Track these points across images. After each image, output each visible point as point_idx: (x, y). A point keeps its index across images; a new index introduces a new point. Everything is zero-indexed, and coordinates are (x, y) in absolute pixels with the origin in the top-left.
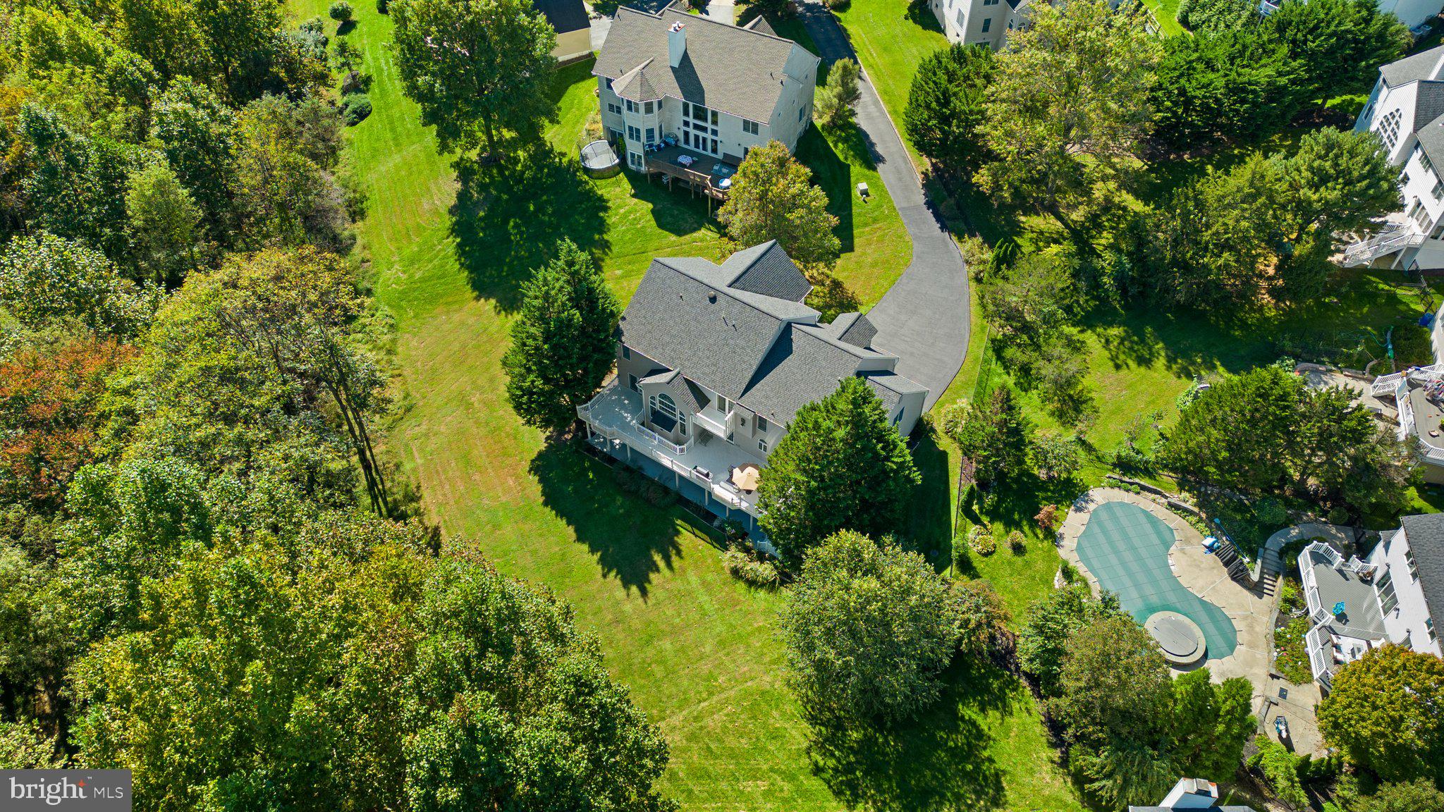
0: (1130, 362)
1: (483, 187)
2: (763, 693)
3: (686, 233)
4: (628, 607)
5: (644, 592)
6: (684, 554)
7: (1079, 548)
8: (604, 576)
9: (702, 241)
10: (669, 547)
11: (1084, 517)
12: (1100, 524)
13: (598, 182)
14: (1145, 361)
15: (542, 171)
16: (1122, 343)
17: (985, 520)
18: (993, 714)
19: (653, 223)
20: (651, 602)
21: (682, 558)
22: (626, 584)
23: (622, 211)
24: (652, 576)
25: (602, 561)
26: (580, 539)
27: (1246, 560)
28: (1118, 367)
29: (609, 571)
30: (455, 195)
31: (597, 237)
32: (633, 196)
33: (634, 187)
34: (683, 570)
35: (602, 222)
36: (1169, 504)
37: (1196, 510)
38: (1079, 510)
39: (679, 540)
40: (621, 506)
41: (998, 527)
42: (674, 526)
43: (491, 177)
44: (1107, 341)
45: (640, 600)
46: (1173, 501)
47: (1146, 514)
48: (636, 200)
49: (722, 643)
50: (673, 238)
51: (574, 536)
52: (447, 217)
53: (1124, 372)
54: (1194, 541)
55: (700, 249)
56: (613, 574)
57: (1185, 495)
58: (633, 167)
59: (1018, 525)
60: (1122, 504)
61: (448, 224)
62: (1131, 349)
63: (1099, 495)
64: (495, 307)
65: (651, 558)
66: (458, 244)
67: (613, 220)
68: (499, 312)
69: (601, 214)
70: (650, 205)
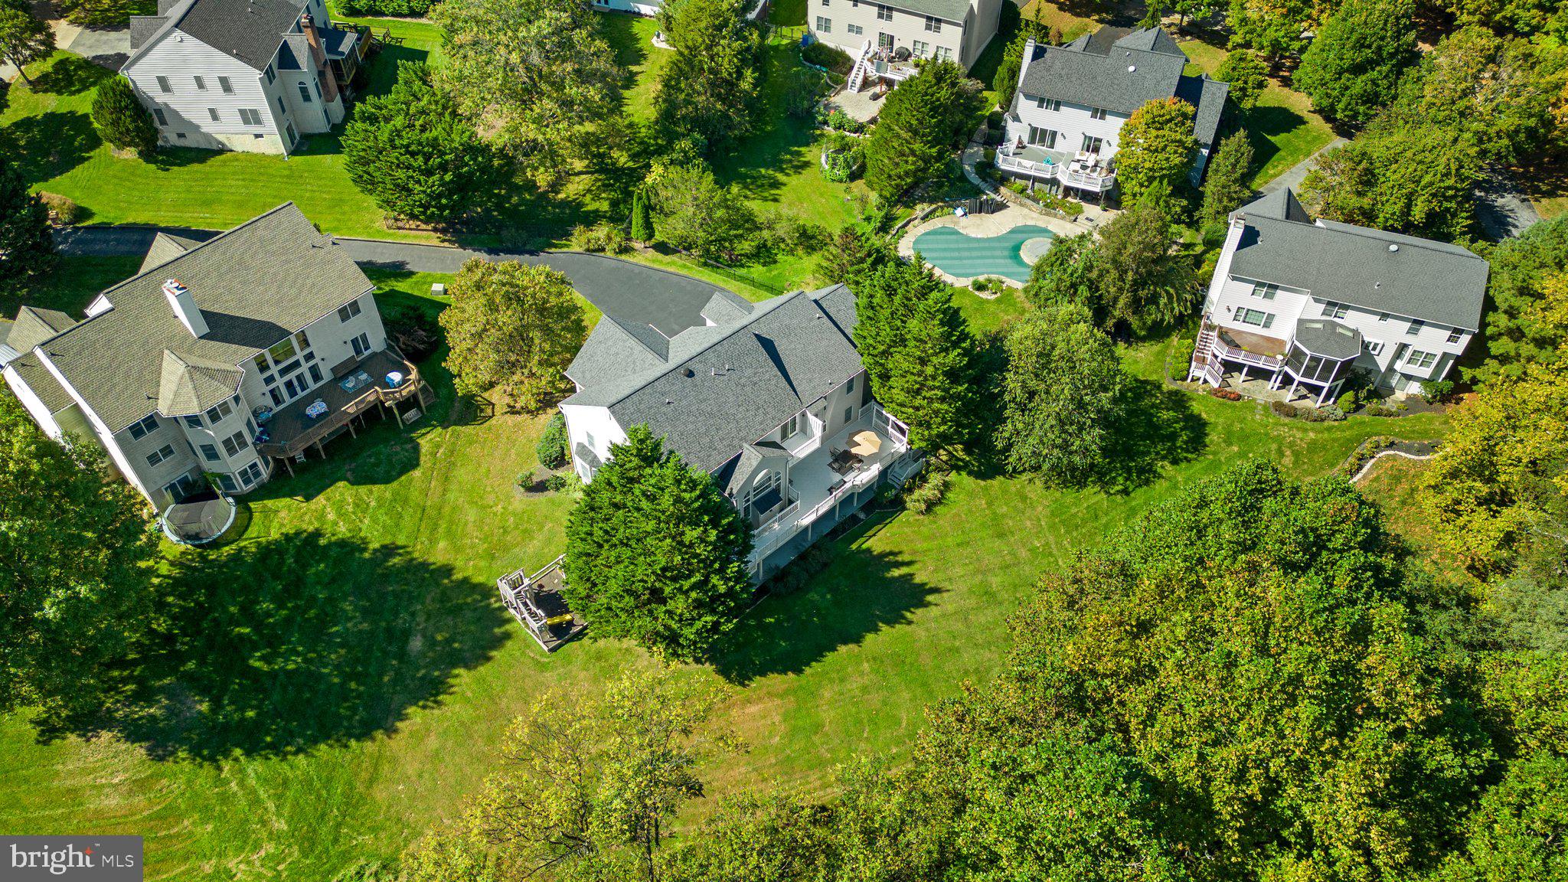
0: (774, 192)
1: (144, 695)
2: (1052, 513)
3: (418, 459)
4: (950, 608)
5: (936, 590)
6: (896, 550)
8: (910, 623)
9: (438, 446)
10: (886, 560)
13: (253, 532)
14: (776, 185)
15: (169, 604)
16: (750, 189)
19: (377, 489)
20: (947, 586)
21: (900, 553)
22: (923, 605)
23: (331, 516)
24: (917, 580)
25: (891, 622)
26: (858, 640)
27: (985, 197)
28: (776, 200)
29: (904, 618)
30: (123, 746)
31: (367, 555)
32: (308, 499)
33: (290, 495)
34: (914, 552)
35: (342, 544)
36: (923, 219)
37: (932, 207)
40: (823, 596)
42: (859, 552)
43: (125, 681)
44: (745, 196)
45: (945, 595)
46: (922, 215)
48: (319, 498)
49: (1001, 535)
50: (417, 473)
51: (852, 646)
52: (169, 765)
55: (452, 452)
56: (908, 615)
57: (919, 207)
58: (251, 486)
61: (187, 766)
62: (758, 187)
63: (904, 251)
64: (424, 707)
65: (893, 578)
66: (248, 753)
67: (343, 531)
68: (439, 703)
69: (322, 542)
70: (341, 484)
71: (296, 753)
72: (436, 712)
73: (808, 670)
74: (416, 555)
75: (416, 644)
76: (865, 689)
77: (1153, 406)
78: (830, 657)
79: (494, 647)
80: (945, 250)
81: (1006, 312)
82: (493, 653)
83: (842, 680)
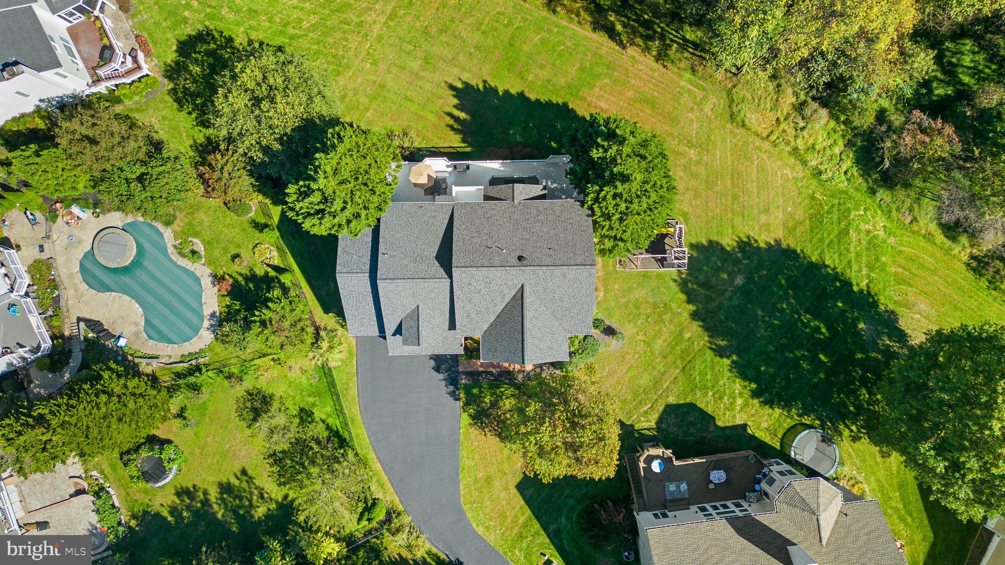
0: (237, 483)
1: (889, 354)
2: (339, 73)
3: (664, 411)
4: (456, 71)
5: (452, 87)
6: (448, 129)
7: (198, 280)
8: (485, 82)
9: (646, 412)
10: (462, 128)
11: (207, 312)
12: (194, 311)
13: (788, 423)
14: (226, 488)
16: (250, 501)
17: (272, 273)
18: (201, 139)
19: (701, 405)
20: (443, 85)
21: (447, 125)
22: (467, 85)
23: (739, 401)
24: (456, 101)
25: (495, 91)
26: (521, 95)
27: (91, 335)
28: (244, 472)
29: (485, 87)
30: (908, 331)
31: (735, 358)
32: (745, 426)
33: (753, 437)
34: (440, 118)
35: (744, 376)
36: (157, 358)
37: (137, 360)
38: (213, 315)
39: (458, 137)
41: (260, 271)
42: (470, 145)
44: (262, 497)
45: (450, 81)
46: (154, 362)
47: (170, 342)
48: (738, 422)
49: (383, 87)
50: (672, 400)
51: (527, 95)
52: (891, 307)
53: (237, 468)
54: (133, 339)
55: (640, 402)
56: (481, 86)
57: (149, 370)
59: (247, 279)
60: (188, 339)
61: (882, 299)
62: (241, 498)
63: (206, 337)
64: (756, 241)
65: (467, 113)
66: (851, 284)
67: (738, 385)
68: (748, 237)
69: (754, 386)
70: (720, 423)
71: (828, 266)
72: (752, 234)
73: (560, 101)
74: (707, 338)
75: (739, 280)
76: (542, 67)
77: (195, 81)
78: (543, 98)
79: (703, 246)
80: (177, 314)
81: (201, 224)
82: (705, 243)
83: (548, 81)
